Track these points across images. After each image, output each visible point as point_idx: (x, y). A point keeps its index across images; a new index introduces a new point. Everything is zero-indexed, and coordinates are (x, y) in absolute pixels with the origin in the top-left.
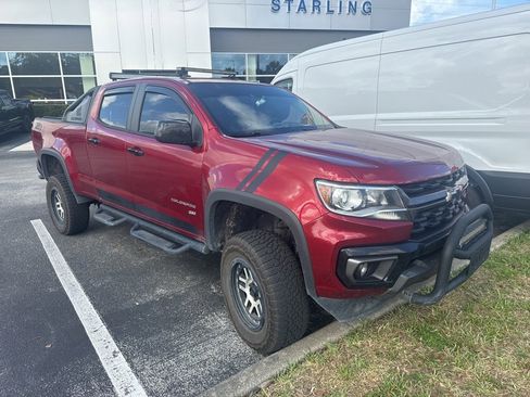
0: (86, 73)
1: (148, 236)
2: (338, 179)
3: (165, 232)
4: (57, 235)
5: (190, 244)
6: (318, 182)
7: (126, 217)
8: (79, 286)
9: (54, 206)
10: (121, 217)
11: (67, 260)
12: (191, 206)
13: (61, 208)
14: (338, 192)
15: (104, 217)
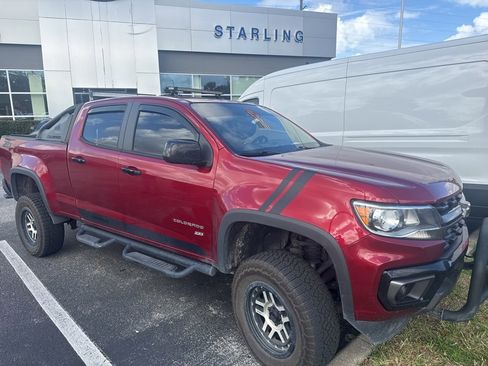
0: (34, 90)
1: (145, 259)
2: (378, 200)
3: (162, 253)
4: (30, 257)
5: (193, 266)
6: (355, 203)
7: (114, 238)
8: (66, 315)
9: (24, 227)
10: (109, 239)
11: (46, 285)
12: (198, 226)
13: (32, 229)
14: (378, 213)
15: (89, 239)
